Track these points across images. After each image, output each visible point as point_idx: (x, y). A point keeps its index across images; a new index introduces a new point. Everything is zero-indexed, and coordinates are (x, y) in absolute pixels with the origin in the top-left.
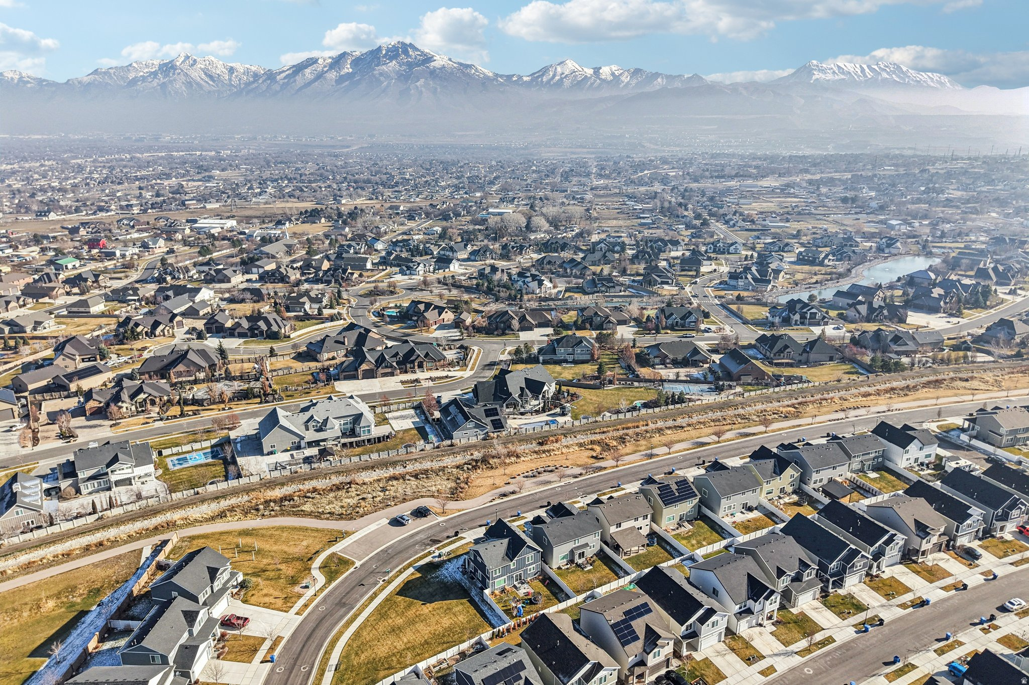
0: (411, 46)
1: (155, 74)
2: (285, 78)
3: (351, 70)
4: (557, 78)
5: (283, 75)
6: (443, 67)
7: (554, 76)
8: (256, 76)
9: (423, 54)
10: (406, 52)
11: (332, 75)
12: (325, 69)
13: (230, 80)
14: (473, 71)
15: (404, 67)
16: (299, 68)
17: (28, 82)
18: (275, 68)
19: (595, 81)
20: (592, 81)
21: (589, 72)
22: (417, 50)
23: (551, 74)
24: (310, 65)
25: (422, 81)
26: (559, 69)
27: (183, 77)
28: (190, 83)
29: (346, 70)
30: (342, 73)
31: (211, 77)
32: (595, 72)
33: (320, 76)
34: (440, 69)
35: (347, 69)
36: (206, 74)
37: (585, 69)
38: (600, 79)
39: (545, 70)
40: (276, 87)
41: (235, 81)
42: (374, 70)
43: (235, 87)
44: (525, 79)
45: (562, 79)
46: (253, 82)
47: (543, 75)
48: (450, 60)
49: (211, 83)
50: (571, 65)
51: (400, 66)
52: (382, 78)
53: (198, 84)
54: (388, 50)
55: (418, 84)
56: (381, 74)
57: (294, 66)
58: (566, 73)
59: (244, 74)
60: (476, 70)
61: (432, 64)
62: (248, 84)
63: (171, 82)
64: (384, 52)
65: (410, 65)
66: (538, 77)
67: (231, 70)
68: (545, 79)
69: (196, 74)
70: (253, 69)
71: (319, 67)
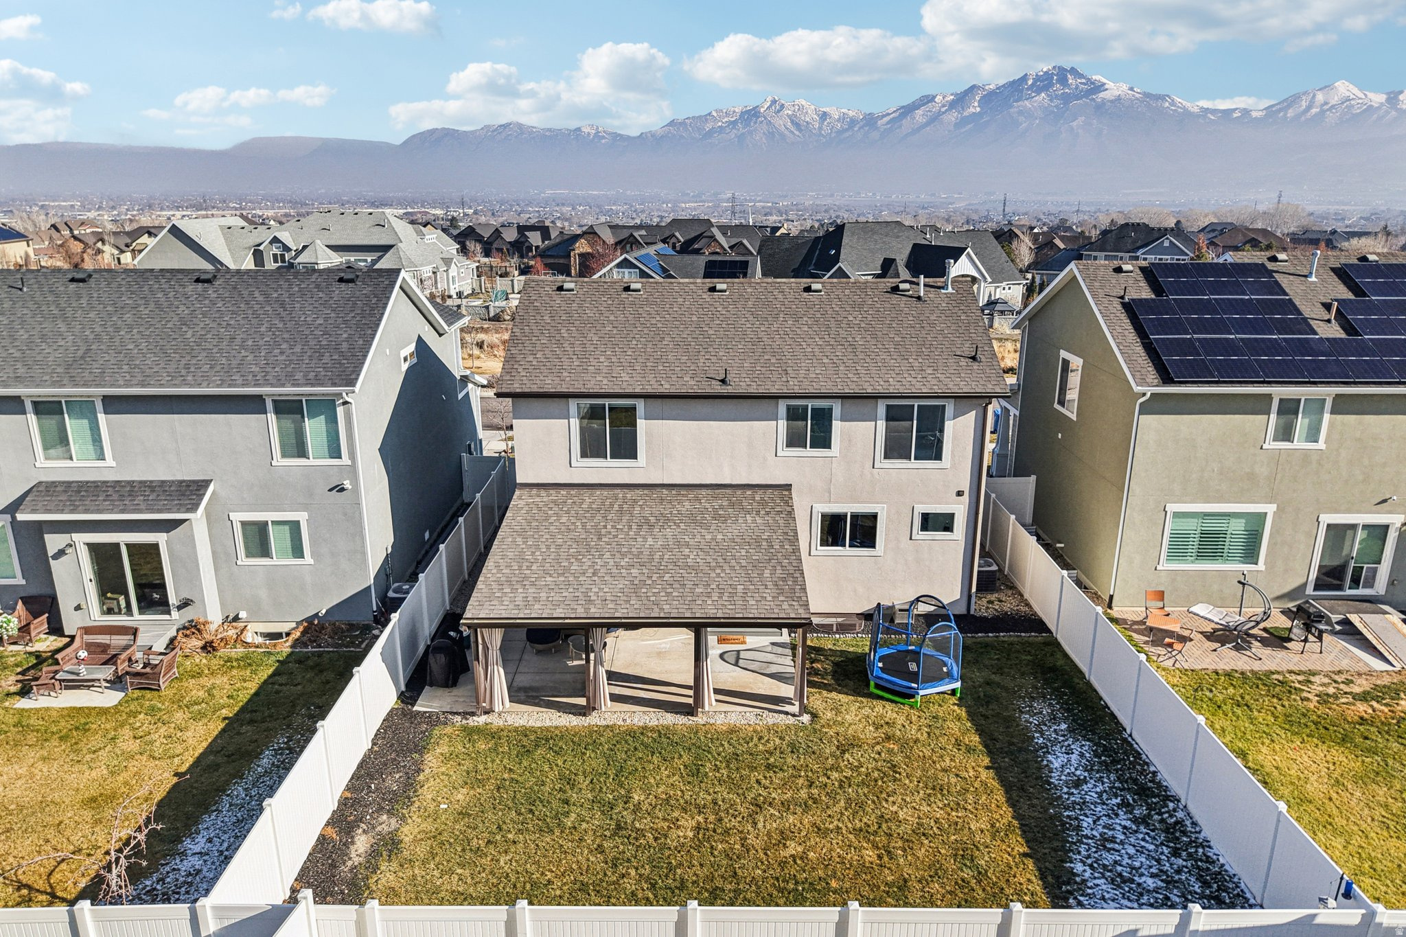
0: (1073, 71)
1: (734, 123)
2: (888, 123)
3: (978, 109)
4: (1314, 111)
5: (886, 119)
6: (1119, 98)
7: (1309, 108)
8: (853, 122)
9: (1090, 81)
10: (1063, 81)
11: (953, 116)
12: (943, 109)
13: (820, 128)
14: (1167, 104)
15: (1056, 102)
16: (908, 110)
17: (603, 137)
18: (877, 110)
19: (1387, 113)
20: (1381, 112)
21: (1378, 98)
22: (1081, 76)
23: (1304, 104)
24: (924, 105)
25: (1081, 119)
26: (1320, 97)
27: (765, 127)
28: (771, 135)
29: (972, 110)
30: (966, 114)
31: (797, 125)
32: (1388, 100)
33: (935, 118)
34: (1112, 101)
35: (974, 108)
36: (792, 122)
37: (1371, 95)
38: (1398, 110)
39: (1294, 100)
40: (875, 135)
41: (826, 130)
42: (1011, 107)
43: (824, 137)
44: (1254, 114)
45: (1322, 112)
46: (847, 130)
47: (1289, 107)
48: (1131, 89)
49: (797, 133)
50: (1344, 88)
51: (1051, 100)
52: (1022, 119)
53: (782, 136)
54: (1038, 78)
55: (1074, 124)
56: (1020, 113)
57: (903, 107)
58: (1333, 102)
59: (838, 120)
60: (1173, 103)
61: (1102, 95)
62: (839, 132)
63: (750, 133)
64: (1030, 82)
65: (1066, 99)
66: (1280, 110)
67: (824, 116)
68: (1291, 113)
69: (781, 122)
70: (851, 113)
71: (934, 107)
